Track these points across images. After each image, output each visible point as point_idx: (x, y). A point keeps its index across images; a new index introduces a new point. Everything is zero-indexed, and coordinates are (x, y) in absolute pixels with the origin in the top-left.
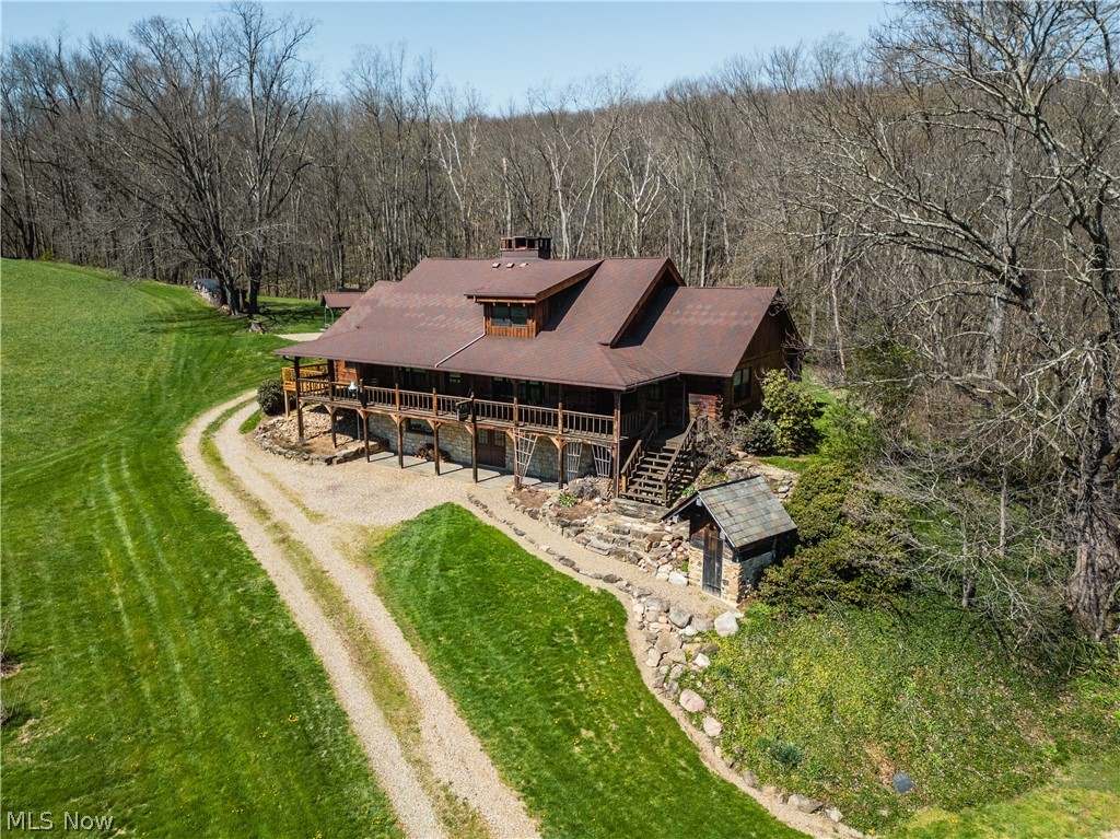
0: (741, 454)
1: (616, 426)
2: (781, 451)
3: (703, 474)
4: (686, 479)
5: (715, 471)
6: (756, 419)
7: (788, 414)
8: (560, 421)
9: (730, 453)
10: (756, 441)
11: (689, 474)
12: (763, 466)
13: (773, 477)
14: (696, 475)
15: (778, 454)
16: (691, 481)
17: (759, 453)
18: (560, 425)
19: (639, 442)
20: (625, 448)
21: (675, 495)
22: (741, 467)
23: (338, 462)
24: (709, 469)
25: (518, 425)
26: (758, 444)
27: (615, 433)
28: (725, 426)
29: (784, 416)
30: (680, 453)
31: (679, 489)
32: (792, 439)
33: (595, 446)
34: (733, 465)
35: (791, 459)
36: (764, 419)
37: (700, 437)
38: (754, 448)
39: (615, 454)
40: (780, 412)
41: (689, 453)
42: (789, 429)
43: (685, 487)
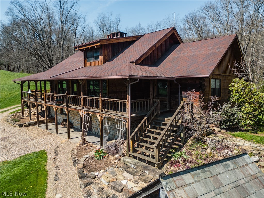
0: (217, 129)
1: (128, 106)
2: (245, 128)
3: (190, 142)
4: (177, 145)
5: (198, 140)
6: (226, 107)
7: (249, 103)
8: (100, 105)
9: (209, 128)
10: (228, 120)
11: (179, 141)
12: (234, 139)
13: (244, 148)
14: (185, 143)
15: (243, 131)
16: (181, 147)
17: (229, 129)
18: (100, 107)
19: (145, 118)
20: (134, 122)
21: (167, 157)
22: (218, 139)
23: (25, 126)
24: (194, 140)
25: (83, 108)
26: (229, 123)
27: (127, 110)
28: (205, 108)
29: (247, 105)
30: (171, 126)
31: (170, 153)
32: (253, 121)
33: (117, 120)
34: (212, 137)
35: (253, 134)
36: (232, 107)
37: (187, 116)
38: (226, 125)
39: (127, 125)
40: (244, 102)
41: (178, 127)
42: (250, 113)
43: (176, 151)
